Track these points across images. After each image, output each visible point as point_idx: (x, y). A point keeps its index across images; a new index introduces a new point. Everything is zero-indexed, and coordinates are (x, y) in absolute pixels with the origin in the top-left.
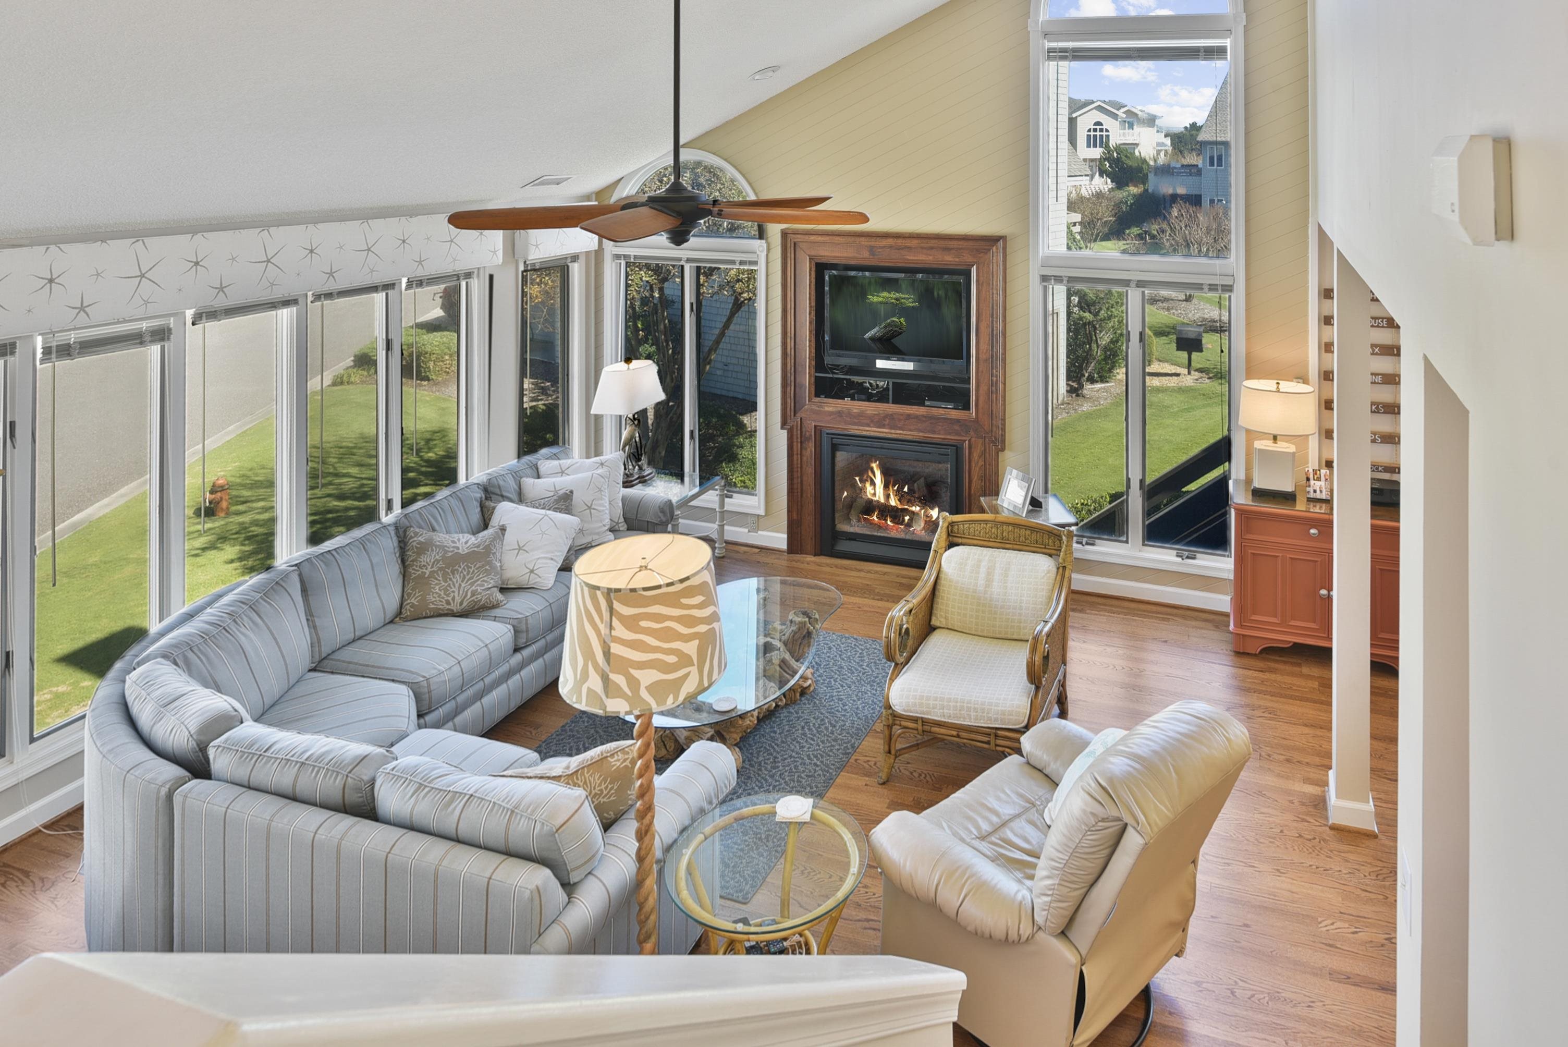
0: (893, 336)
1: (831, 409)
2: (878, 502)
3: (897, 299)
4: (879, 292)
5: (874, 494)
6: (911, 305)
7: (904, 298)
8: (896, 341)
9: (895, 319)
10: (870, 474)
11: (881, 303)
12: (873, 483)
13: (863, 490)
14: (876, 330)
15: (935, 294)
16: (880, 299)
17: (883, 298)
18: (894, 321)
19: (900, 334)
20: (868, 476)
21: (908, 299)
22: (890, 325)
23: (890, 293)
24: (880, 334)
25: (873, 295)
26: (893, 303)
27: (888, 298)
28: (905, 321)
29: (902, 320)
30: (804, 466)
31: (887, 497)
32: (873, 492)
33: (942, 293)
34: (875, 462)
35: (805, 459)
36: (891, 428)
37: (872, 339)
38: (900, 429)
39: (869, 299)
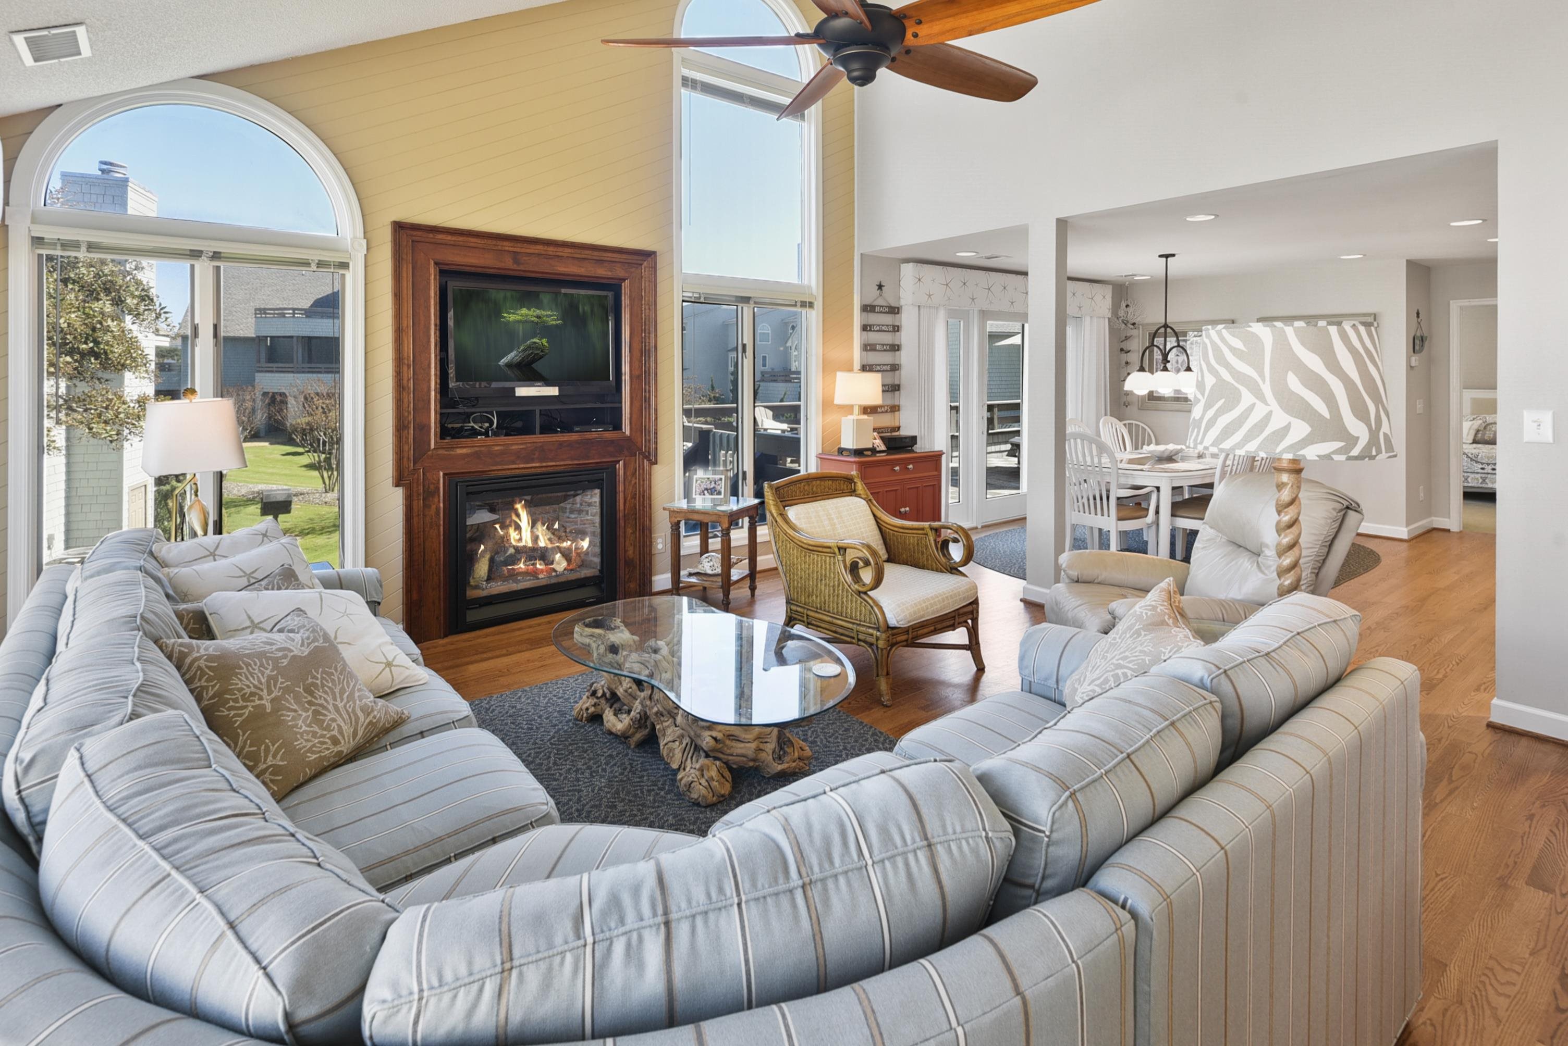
0: (534, 360)
1: (464, 451)
2: (525, 547)
3: (538, 317)
4: (516, 310)
5: (520, 539)
6: (554, 323)
7: (547, 316)
8: (537, 366)
9: (535, 340)
10: (514, 518)
11: (519, 322)
12: (518, 528)
13: (505, 539)
14: (512, 354)
15: (581, 310)
16: (518, 318)
17: (522, 315)
18: (535, 343)
19: (541, 357)
20: (512, 521)
21: (551, 316)
22: (529, 347)
23: (529, 310)
24: (518, 359)
25: (509, 313)
26: (533, 322)
27: (527, 315)
28: (547, 342)
29: (544, 341)
30: (427, 529)
31: (535, 539)
32: (518, 537)
33: (587, 308)
34: (520, 502)
35: (428, 519)
36: (541, 462)
37: (509, 365)
38: (552, 460)
39: (504, 317)
